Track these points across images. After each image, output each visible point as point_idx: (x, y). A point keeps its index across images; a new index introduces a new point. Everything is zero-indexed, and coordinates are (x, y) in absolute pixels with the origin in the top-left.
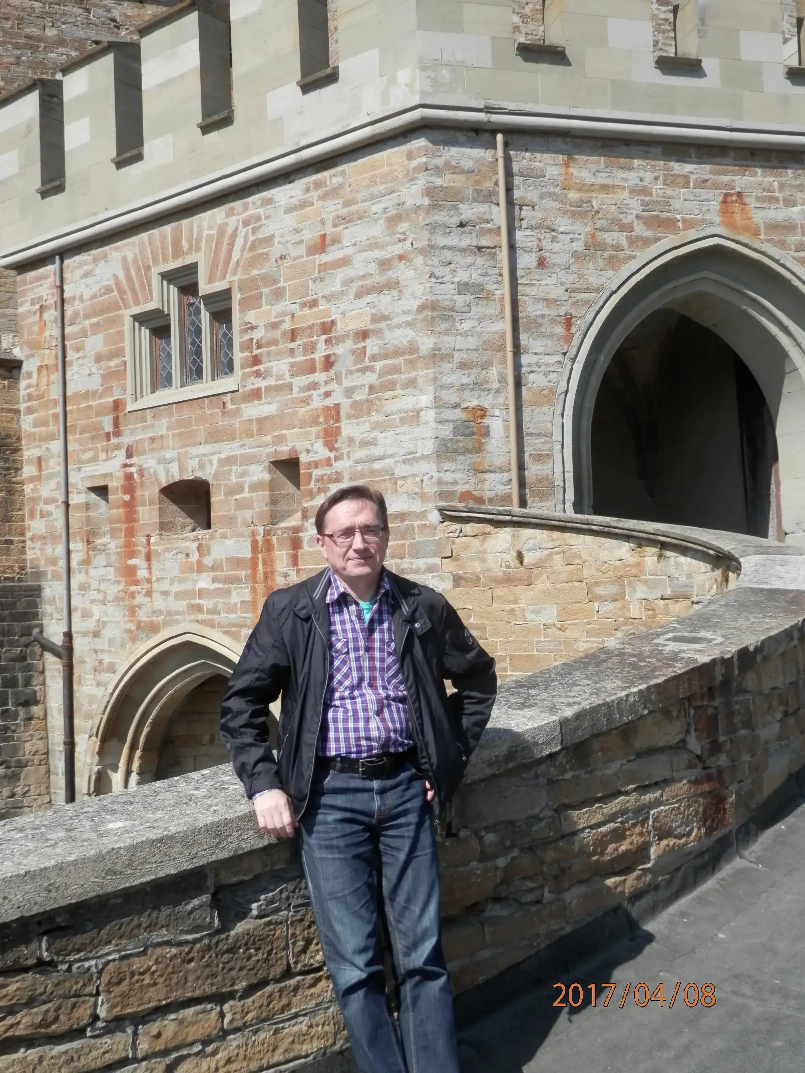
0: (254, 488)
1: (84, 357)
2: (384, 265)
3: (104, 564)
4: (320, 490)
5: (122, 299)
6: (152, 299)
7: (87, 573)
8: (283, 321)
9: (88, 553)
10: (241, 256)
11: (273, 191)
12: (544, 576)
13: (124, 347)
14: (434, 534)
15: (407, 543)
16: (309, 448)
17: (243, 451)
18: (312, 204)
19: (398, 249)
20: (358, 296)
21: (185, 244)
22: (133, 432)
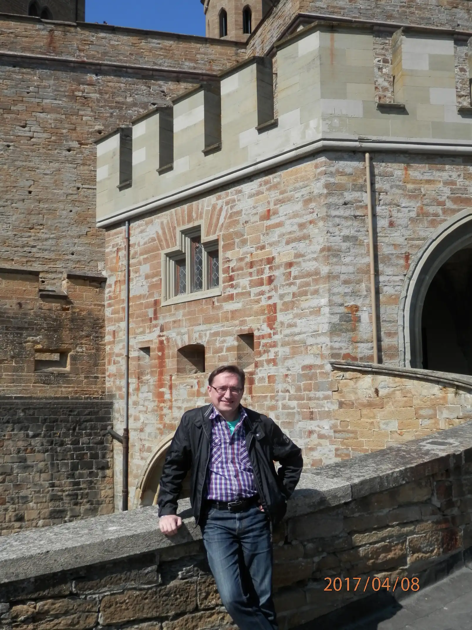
0: (229, 349)
1: (139, 276)
2: (302, 226)
3: (147, 391)
4: (265, 352)
5: (161, 245)
6: (176, 245)
7: (137, 395)
8: (246, 257)
9: (138, 384)
10: (224, 221)
11: (242, 186)
12: (391, 403)
13: (160, 271)
14: (328, 378)
15: (313, 382)
16: (260, 328)
17: (223, 329)
18: (263, 193)
19: (309, 217)
20: (288, 243)
21: (194, 215)
22: (164, 317)
